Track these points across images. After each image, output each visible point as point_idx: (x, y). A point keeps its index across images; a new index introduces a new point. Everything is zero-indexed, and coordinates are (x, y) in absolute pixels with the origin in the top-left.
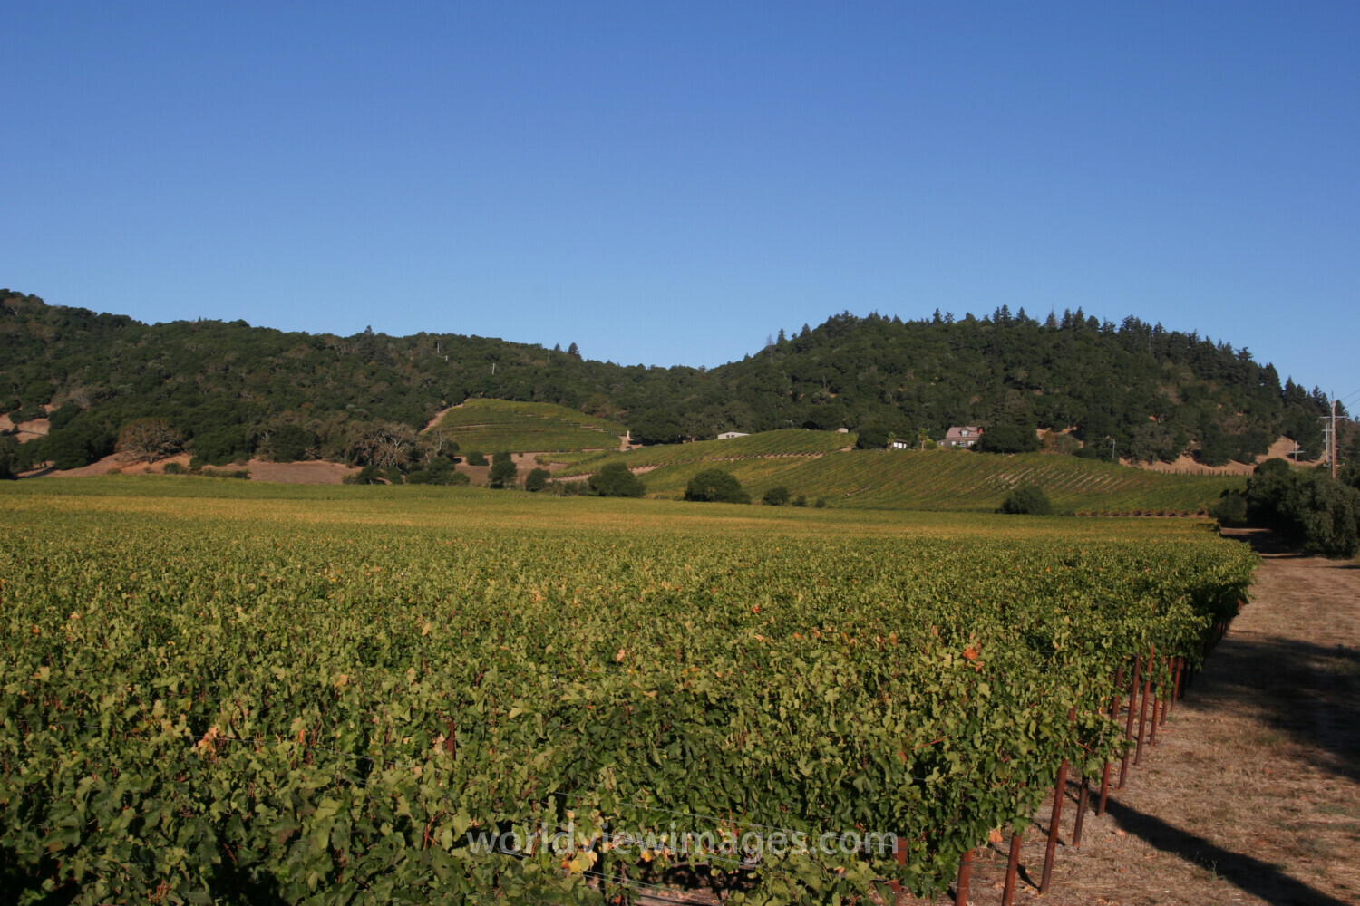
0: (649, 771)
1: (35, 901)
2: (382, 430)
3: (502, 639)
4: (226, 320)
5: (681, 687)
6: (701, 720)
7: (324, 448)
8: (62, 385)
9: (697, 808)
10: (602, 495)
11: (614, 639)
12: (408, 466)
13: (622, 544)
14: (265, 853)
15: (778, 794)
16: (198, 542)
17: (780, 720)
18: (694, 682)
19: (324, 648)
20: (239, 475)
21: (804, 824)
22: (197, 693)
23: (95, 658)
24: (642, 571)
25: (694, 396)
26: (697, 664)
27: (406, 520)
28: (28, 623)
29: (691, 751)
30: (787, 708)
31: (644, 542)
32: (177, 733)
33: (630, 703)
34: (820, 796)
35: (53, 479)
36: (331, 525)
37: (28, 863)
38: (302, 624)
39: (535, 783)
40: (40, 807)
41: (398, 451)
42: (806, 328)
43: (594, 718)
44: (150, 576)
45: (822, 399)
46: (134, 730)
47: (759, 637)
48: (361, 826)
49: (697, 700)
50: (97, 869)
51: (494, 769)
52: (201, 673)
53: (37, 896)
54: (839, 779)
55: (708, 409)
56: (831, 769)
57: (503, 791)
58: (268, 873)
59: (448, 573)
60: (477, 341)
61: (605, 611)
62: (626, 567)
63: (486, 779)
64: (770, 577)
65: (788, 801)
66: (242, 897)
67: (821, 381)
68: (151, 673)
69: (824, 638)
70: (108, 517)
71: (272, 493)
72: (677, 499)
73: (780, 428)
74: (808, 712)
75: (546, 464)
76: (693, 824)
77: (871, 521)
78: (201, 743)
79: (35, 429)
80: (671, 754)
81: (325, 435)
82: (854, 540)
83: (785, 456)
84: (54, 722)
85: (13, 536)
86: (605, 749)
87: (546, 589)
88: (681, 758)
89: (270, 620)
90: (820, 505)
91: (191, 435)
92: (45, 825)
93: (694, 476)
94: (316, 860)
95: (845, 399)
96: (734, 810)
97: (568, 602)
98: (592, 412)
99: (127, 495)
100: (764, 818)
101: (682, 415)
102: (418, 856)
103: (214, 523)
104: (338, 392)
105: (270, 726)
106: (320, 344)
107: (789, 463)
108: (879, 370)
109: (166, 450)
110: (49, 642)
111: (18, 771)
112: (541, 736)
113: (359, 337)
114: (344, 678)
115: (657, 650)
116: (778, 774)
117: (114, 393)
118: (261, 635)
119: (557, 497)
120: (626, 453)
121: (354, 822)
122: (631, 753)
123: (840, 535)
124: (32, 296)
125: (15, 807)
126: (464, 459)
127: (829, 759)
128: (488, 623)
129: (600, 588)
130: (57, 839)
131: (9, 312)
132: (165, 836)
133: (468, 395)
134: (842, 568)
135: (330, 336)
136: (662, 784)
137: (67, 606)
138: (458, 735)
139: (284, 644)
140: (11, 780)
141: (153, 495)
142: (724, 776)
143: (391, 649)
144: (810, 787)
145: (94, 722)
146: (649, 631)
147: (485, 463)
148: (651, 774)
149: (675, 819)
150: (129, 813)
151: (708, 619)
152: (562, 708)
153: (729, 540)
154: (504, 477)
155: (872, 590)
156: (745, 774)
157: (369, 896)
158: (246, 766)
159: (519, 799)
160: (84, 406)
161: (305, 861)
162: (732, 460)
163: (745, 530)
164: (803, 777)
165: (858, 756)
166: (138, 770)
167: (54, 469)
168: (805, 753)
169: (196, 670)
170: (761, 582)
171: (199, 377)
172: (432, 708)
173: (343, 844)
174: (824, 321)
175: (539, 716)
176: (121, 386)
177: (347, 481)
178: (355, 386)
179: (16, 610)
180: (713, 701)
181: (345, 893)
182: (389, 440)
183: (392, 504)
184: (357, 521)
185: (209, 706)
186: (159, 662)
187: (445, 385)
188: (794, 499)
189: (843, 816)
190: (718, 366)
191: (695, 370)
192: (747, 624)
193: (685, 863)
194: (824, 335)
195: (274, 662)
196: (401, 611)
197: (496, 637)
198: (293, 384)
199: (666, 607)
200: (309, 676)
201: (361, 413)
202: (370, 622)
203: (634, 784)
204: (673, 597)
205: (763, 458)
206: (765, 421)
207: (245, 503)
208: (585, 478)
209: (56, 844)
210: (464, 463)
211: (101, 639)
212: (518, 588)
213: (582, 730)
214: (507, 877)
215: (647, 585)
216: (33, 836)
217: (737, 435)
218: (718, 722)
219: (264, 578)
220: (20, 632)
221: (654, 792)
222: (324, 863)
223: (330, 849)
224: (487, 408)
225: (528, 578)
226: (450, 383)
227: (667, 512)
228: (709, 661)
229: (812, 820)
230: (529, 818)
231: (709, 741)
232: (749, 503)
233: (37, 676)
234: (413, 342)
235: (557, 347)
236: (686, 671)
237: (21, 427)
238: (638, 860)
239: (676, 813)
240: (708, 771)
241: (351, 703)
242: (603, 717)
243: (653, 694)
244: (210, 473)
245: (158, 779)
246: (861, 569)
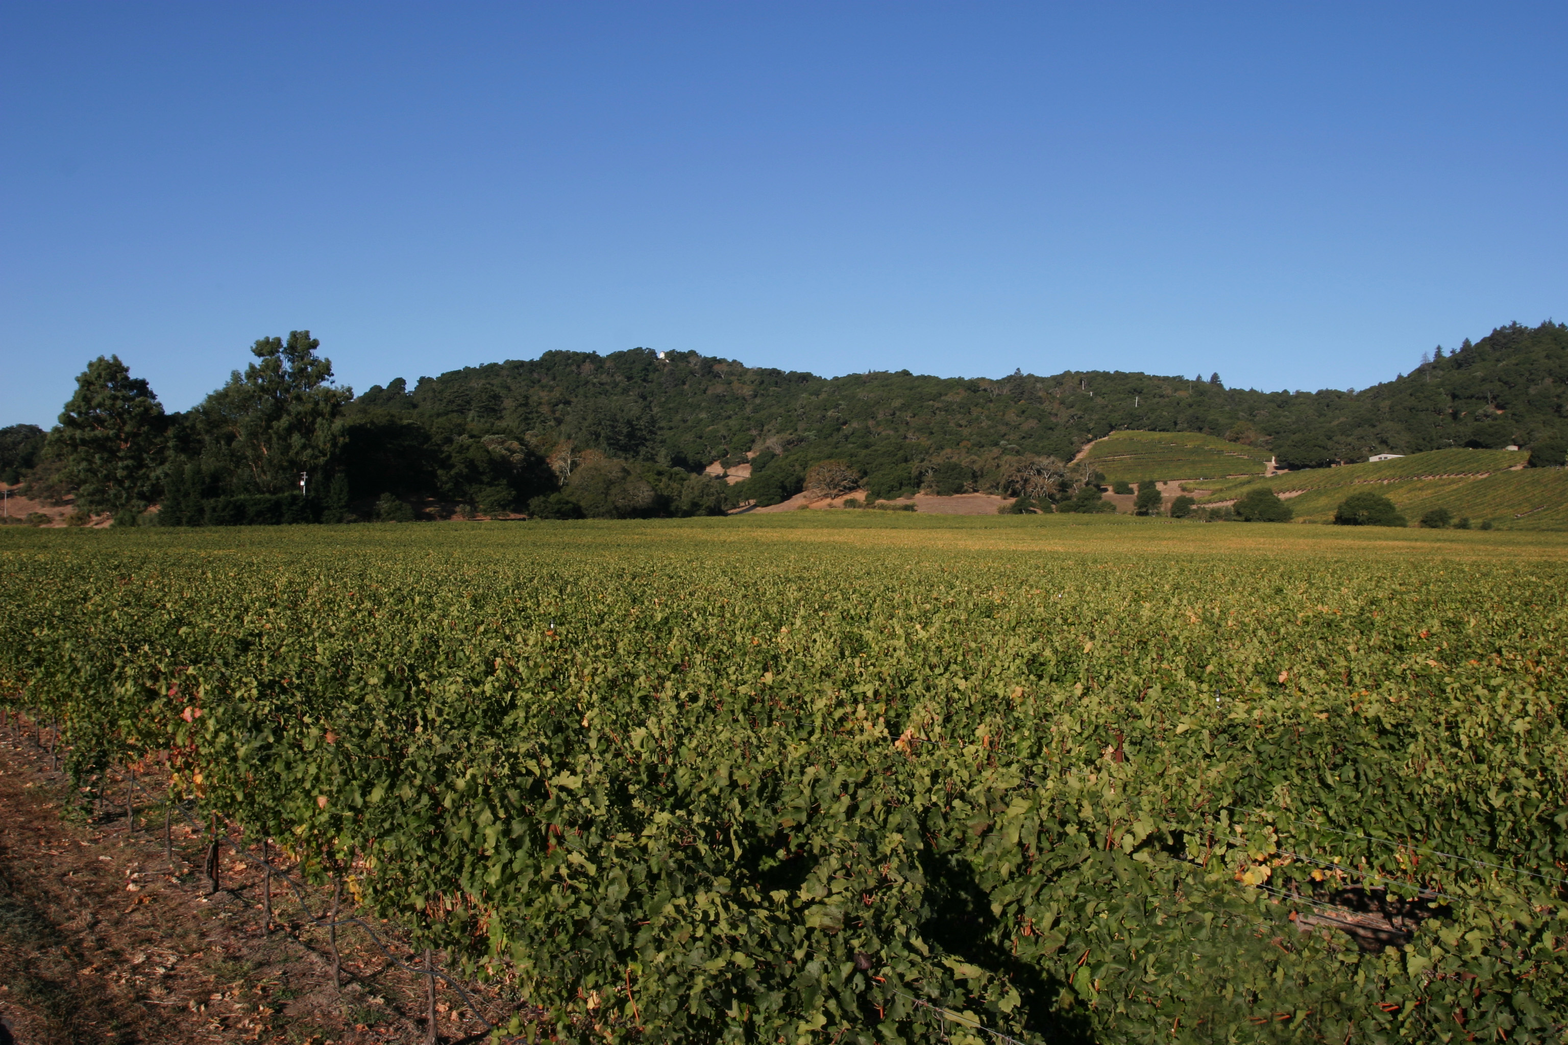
0: (1321, 791)
1: (772, 867)
2: (1033, 463)
3: (1161, 658)
4: (892, 371)
5: (1350, 710)
6: (1376, 744)
7: (981, 481)
8: (760, 435)
9: (1373, 832)
10: (1247, 520)
11: (1273, 661)
12: (1058, 497)
13: (1272, 568)
14: (962, 843)
15: (1464, 825)
16: (876, 567)
17: (1461, 748)
18: (1365, 706)
19: (998, 663)
20: (907, 508)
21: (1493, 858)
22: (889, 700)
23: (805, 666)
24: (1295, 593)
25: (1342, 419)
26: (1366, 687)
27: (1057, 546)
28: (749, 635)
29: (1366, 775)
30: (1469, 737)
31: (1295, 566)
32: (877, 734)
33: (1299, 724)
34: (1513, 830)
35: (755, 515)
36: (990, 552)
37: (766, 835)
38: (975, 641)
39: (1207, 796)
40: (774, 790)
41: (1048, 483)
42: (1467, 343)
43: (1262, 736)
44: (840, 597)
45: (1487, 416)
46: (842, 729)
47: (1431, 663)
48: (1048, 824)
49: (1368, 724)
50: (830, 845)
51: (1167, 781)
52: (893, 681)
53: (771, 863)
54: (1536, 814)
55: (1358, 432)
56: (1526, 802)
57: (1176, 803)
58: (965, 861)
59: (1103, 595)
60: (1120, 376)
61: (1261, 632)
62: (1279, 591)
63: (1159, 790)
64: (1437, 602)
65: (1474, 832)
66: (942, 879)
67: (1485, 398)
68: (849, 682)
69: (1504, 664)
70: (802, 547)
71: (936, 523)
72: (1326, 523)
73: (1438, 448)
74: (1493, 742)
75: (1190, 491)
76: (1369, 848)
77: (1547, 544)
78: (897, 743)
79: (740, 473)
80: (1344, 777)
81: (982, 470)
82: (1529, 563)
83: (1445, 477)
84: (777, 719)
85: (728, 563)
86: (1273, 767)
87: (1200, 612)
88: (1354, 781)
89: (947, 636)
90: (1485, 527)
91: (865, 473)
92: (778, 805)
93: (1344, 500)
94: (1007, 852)
95: (1514, 414)
96: (1413, 837)
97: (1223, 623)
98: (1236, 440)
99: (815, 527)
100: (1447, 847)
101: (1330, 438)
102: (1101, 856)
103: (888, 550)
104: (992, 431)
105: (953, 731)
106: (974, 387)
107: (1449, 484)
108: (1554, 382)
109: (845, 487)
110: (768, 652)
111: (756, 758)
112: (1208, 751)
113: (1009, 379)
114: (1019, 690)
115: (1322, 673)
116: (1464, 805)
117: (801, 440)
118: (939, 650)
119: (1203, 522)
120: (1271, 479)
121: (1042, 821)
122: (1301, 773)
123: (1512, 558)
124: (734, 361)
125: (755, 788)
126: (1110, 488)
127: (1522, 792)
128: (1145, 643)
129: (1254, 610)
130: (789, 817)
131: (717, 375)
132: (876, 822)
133: (1112, 428)
134: (1518, 592)
135: (983, 379)
136: (1334, 805)
137: (776, 622)
138: (1126, 747)
139: (960, 658)
140: (751, 765)
141: (835, 527)
142: (1402, 801)
143: (1057, 665)
144: (1500, 820)
145: (808, 721)
146: (1310, 655)
147: (1131, 491)
148: (1323, 795)
149: (1348, 841)
150: (846, 800)
151: (1371, 643)
152: (1229, 726)
153: (1386, 564)
154: (1150, 505)
155: (1558, 617)
156: (1425, 802)
157: (1056, 890)
158: (945, 764)
159: (1192, 811)
160: (777, 452)
161: (998, 852)
162: (1385, 482)
163: (1401, 554)
164: (1492, 807)
165: (1560, 790)
166: (852, 763)
167: (755, 506)
168: (1495, 784)
169: (889, 679)
170: (1426, 606)
171: (871, 423)
172: (1101, 721)
173: (1032, 841)
174: (1488, 333)
175: (1206, 732)
176: (807, 433)
177: (1002, 511)
178: (1007, 424)
179: (738, 625)
180: (1388, 727)
181: (1034, 885)
182: (1039, 472)
183: (1044, 532)
184: (1013, 548)
185: (900, 711)
186: (857, 671)
187: (1091, 420)
188: (1455, 521)
189: (1540, 853)
190: (1368, 387)
191: (1343, 393)
192: (1414, 648)
193: (1358, 886)
194: (1488, 348)
195: (956, 674)
196: (1063, 631)
197: (1155, 656)
198: (952, 424)
199: (1325, 630)
200: (988, 688)
201: (1013, 449)
202: (1034, 640)
203: (1304, 804)
204: (1332, 620)
205: (1419, 479)
206: (1421, 441)
207: (913, 533)
208: (1230, 504)
209: (788, 821)
210: (1110, 492)
211: (806, 649)
212: (1172, 610)
213: (1250, 748)
214: (1188, 884)
215: (1303, 608)
216: (769, 812)
217: (1390, 456)
218: (1392, 748)
219: (936, 599)
220: (743, 643)
221: (1326, 813)
222: (1015, 856)
223: (1020, 844)
224: (1131, 439)
225: (1181, 600)
226: (1095, 417)
227: (1315, 536)
228: (1378, 686)
229: (1502, 854)
230: (1201, 829)
231: (1385, 766)
232: (1404, 526)
233: (763, 680)
234: (1058, 380)
235: (1199, 377)
236: (1355, 694)
237: (730, 472)
238: (1308, 878)
239: (1350, 835)
240: (1384, 796)
241: (1026, 713)
242: (1271, 736)
243: (1323, 716)
244: (882, 507)
245: (869, 772)
246: (1540, 595)
